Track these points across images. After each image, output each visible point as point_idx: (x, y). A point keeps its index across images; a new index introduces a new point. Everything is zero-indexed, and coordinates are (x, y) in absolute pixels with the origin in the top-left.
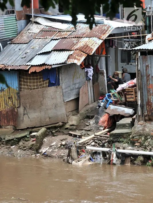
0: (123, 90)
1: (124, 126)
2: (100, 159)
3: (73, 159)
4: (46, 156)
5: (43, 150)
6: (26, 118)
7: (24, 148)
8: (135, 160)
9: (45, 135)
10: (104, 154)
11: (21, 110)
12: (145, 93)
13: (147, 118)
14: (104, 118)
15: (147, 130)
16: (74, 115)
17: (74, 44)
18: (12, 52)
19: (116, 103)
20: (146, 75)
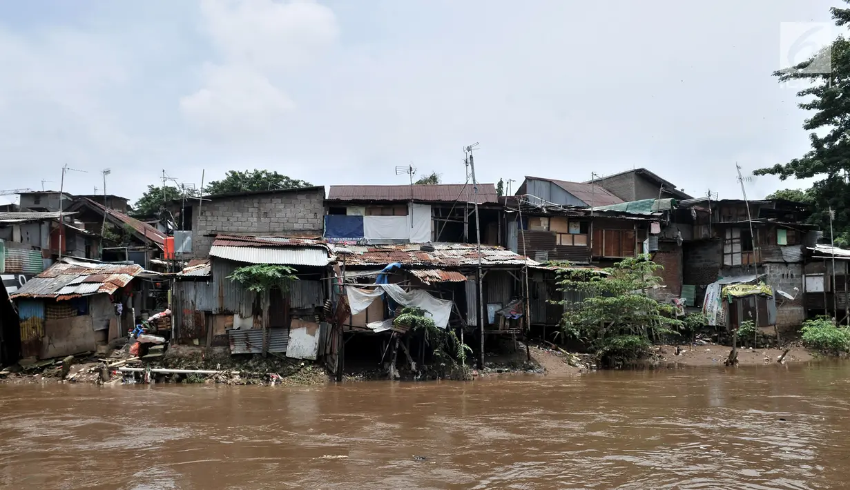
0: (155, 320)
1: (156, 351)
2: (132, 381)
3: (104, 381)
4: (73, 381)
5: (71, 376)
6: (51, 347)
7: (48, 376)
8: (169, 379)
9: (72, 362)
10: (137, 373)
11: (46, 340)
12: (179, 318)
13: (180, 341)
14: (134, 346)
15: (181, 352)
16: (103, 345)
17: (104, 279)
18: (37, 284)
19: (147, 333)
20: (181, 300)
